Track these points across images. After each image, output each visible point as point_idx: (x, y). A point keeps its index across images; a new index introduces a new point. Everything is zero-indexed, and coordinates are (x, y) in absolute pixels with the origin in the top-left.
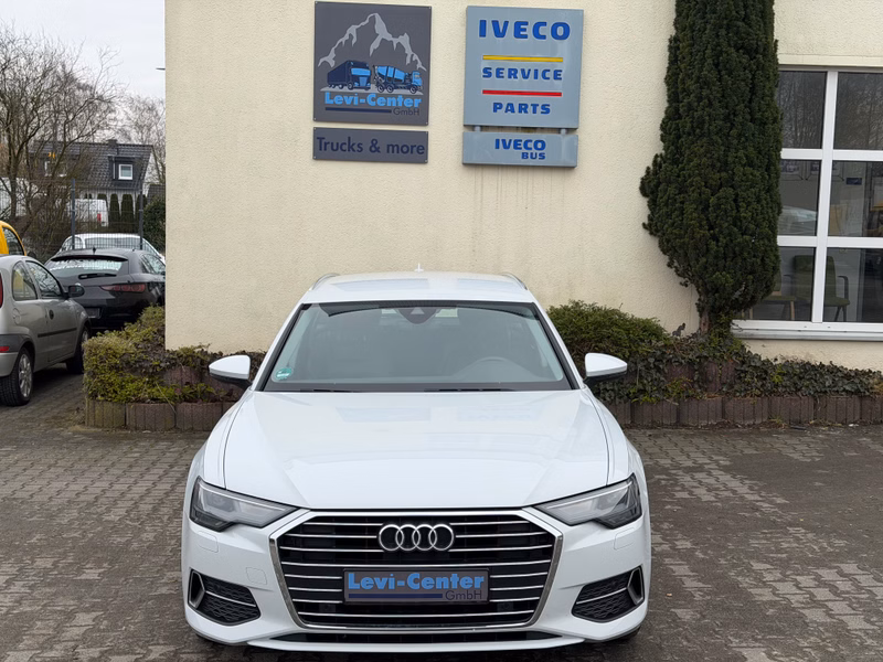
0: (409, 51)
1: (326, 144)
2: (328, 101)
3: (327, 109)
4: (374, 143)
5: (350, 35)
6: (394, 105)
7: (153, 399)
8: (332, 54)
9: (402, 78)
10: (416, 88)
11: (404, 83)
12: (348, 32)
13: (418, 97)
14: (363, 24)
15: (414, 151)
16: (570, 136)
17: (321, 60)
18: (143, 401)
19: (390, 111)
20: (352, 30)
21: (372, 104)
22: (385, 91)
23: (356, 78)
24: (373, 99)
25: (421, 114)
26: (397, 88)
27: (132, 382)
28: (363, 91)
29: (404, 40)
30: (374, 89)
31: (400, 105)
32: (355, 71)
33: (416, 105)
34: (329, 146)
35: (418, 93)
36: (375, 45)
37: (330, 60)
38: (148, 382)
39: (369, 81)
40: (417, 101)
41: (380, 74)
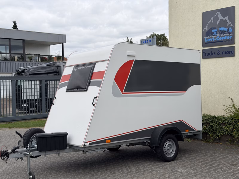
0: (228, 21)
1: (205, 54)
2: (206, 41)
3: (206, 43)
4: (219, 52)
5: (212, 20)
6: (224, 39)
8: (207, 27)
9: (226, 30)
10: (230, 33)
11: (227, 32)
12: (211, 19)
13: (231, 35)
14: (215, 16)
15: (230, 53)
17: (204, 29)
19: (223, 41)
20: (212, 18)
21: (218, 40)
22: (222, 35)
23: (213, 33)
24: (218, 38)
25: (232, 41)
26: (225, 34)
28: (215, 36)
29: (227, 18)
30: (218, 35)
31: (226, 39)
32: (213, 31)
33: (231, 38)
34: (206, 54)
35: (231, 34)
36: (218, 22)
37: (206, 29)
39: (217, 33)
40: (231, 37)
41: (220, 30)
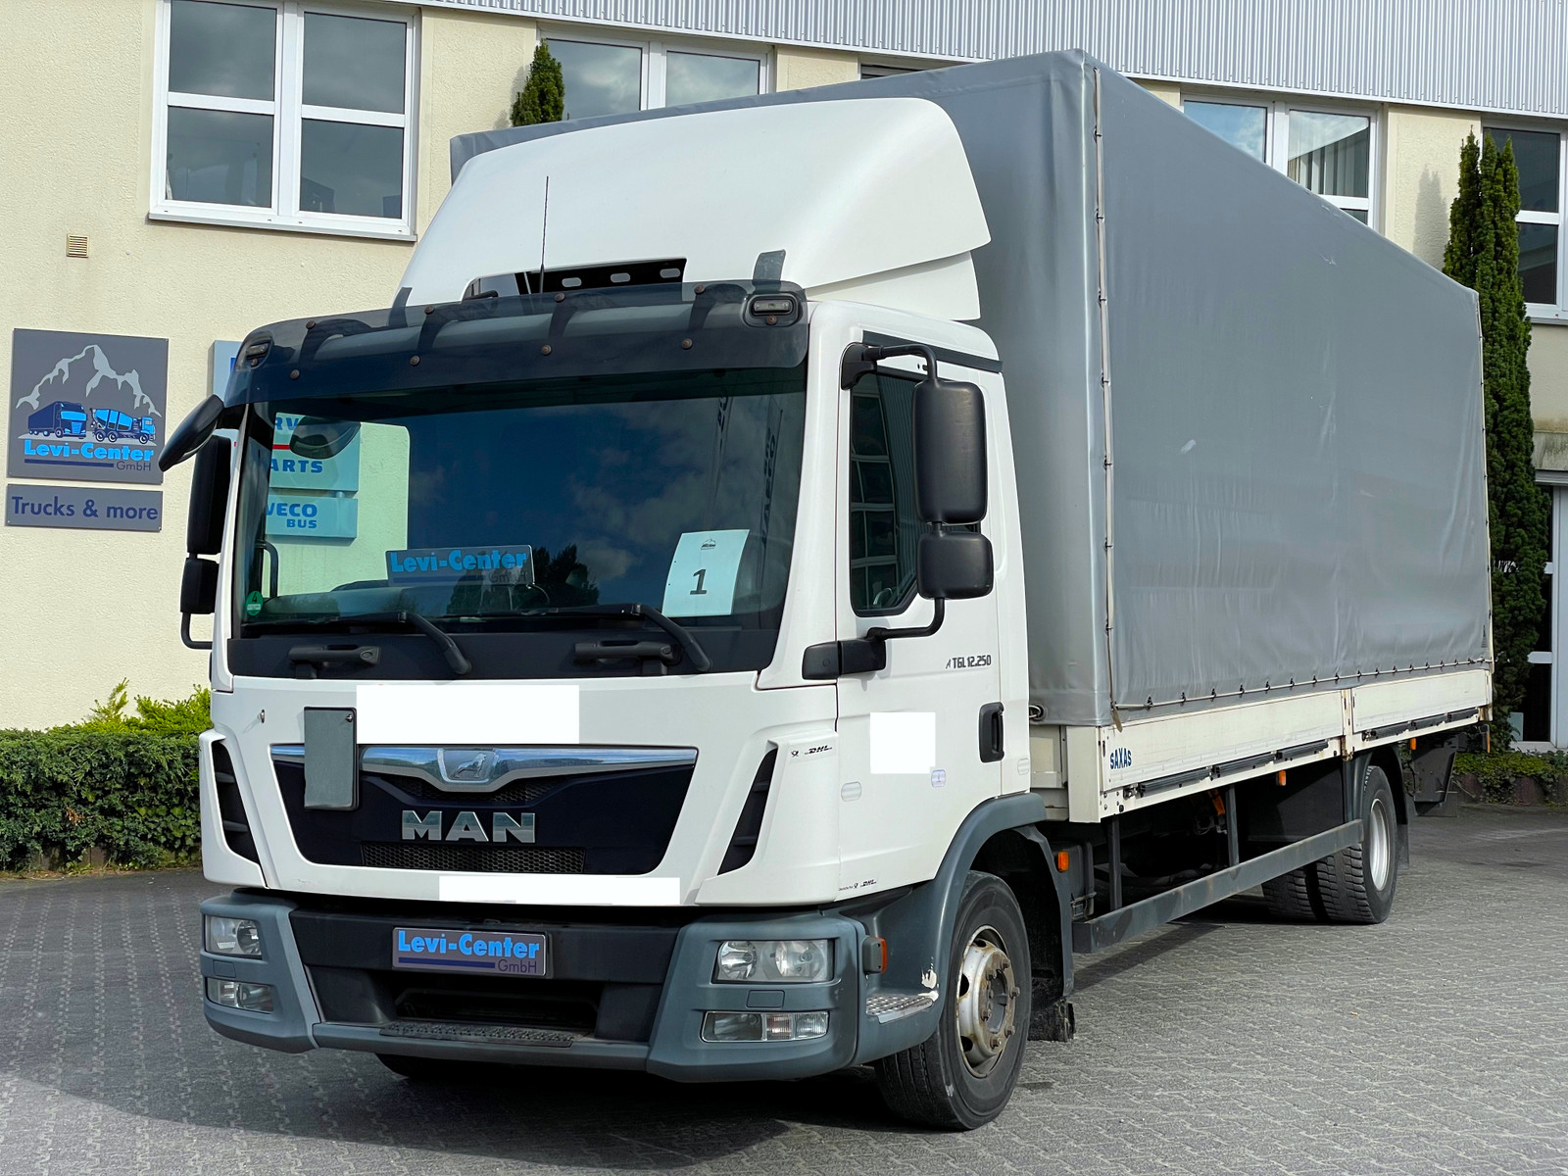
0: (138, 391)
1: (24, 505)
4: (89, 504)
5: (61, 372)
8: (36, 393)
12: (59, 366)
14: (78, 357)
15: (143, 516)
16: (348, 501)
17: (21, 401)
19: (112, 465)
20: (63, 364)
22: (106, 440)
28: (76, 439)
29: (133, 378)
34: (28, 508)
37: (34, 400)
41: (99, 419)
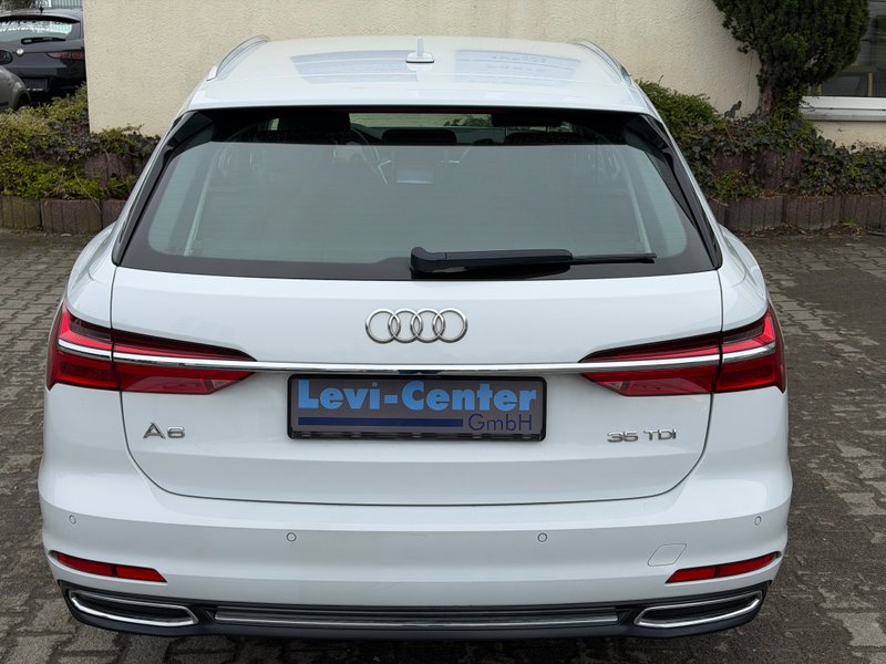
7: (71, 194)
18: (60, 196)
27: (46, 172)
38: (65, 173)
